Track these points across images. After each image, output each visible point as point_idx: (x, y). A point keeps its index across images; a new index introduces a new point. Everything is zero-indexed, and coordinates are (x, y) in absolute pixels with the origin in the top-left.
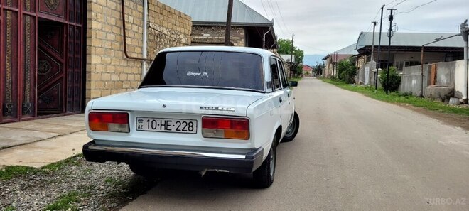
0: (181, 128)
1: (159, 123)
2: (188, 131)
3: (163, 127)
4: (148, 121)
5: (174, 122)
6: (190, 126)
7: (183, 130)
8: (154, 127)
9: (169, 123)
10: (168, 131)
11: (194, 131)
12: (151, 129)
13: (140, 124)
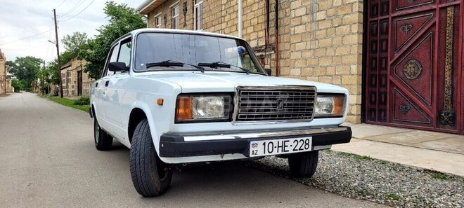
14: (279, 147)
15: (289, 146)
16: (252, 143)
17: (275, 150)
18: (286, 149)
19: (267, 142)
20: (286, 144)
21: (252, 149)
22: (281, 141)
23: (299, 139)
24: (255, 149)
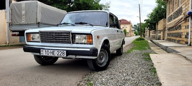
14: (51, 53)
15: (55, 53)
16: (41, 50)
17: (50, 54)
18: (54, 54)
19: (47, 50)
20: (54, 52)
21: (41, 52)
22: (52, 51)
23: (59, 51)
24: (42, 52)
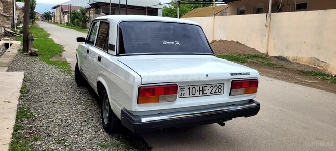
0: (213, 91)
1: (197, 89)
2: (218, 93)
3: (201, 92)
4: (189, 89)
5: (209, 87)
6: (219, 89)
7: (215, 92)
8: (194, 93)
9: (205, 89)
10: (205, 94)
11: (222, 92)
12: (191, 95)
13: (183, 92)
